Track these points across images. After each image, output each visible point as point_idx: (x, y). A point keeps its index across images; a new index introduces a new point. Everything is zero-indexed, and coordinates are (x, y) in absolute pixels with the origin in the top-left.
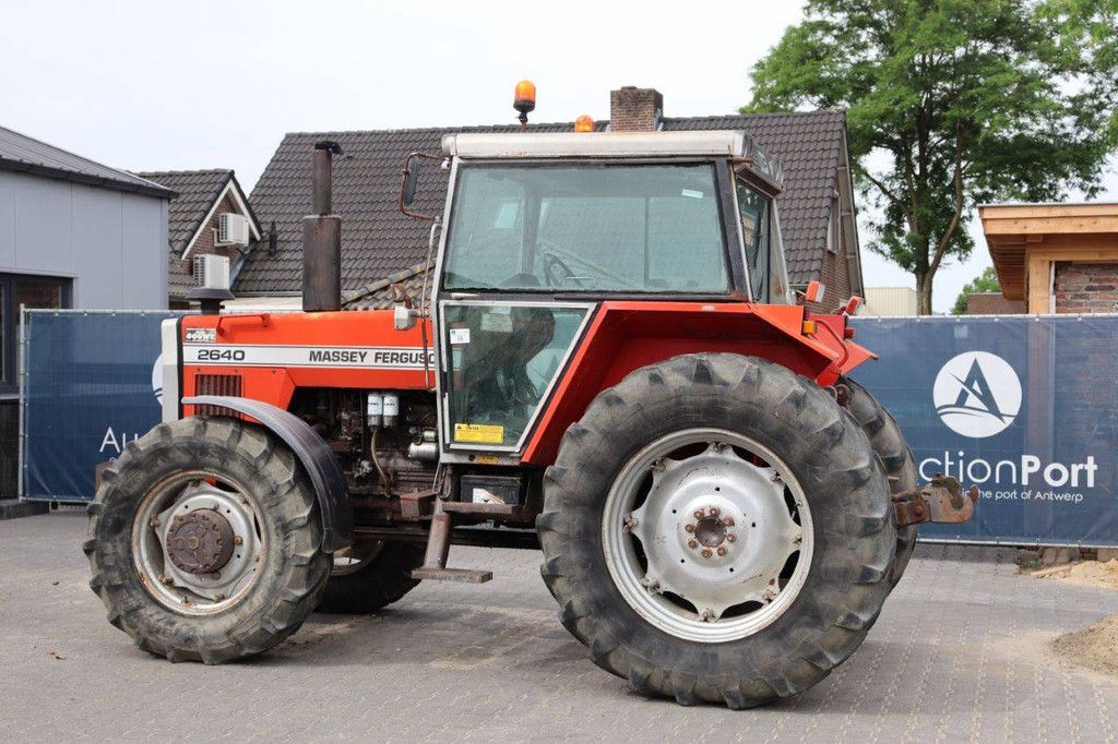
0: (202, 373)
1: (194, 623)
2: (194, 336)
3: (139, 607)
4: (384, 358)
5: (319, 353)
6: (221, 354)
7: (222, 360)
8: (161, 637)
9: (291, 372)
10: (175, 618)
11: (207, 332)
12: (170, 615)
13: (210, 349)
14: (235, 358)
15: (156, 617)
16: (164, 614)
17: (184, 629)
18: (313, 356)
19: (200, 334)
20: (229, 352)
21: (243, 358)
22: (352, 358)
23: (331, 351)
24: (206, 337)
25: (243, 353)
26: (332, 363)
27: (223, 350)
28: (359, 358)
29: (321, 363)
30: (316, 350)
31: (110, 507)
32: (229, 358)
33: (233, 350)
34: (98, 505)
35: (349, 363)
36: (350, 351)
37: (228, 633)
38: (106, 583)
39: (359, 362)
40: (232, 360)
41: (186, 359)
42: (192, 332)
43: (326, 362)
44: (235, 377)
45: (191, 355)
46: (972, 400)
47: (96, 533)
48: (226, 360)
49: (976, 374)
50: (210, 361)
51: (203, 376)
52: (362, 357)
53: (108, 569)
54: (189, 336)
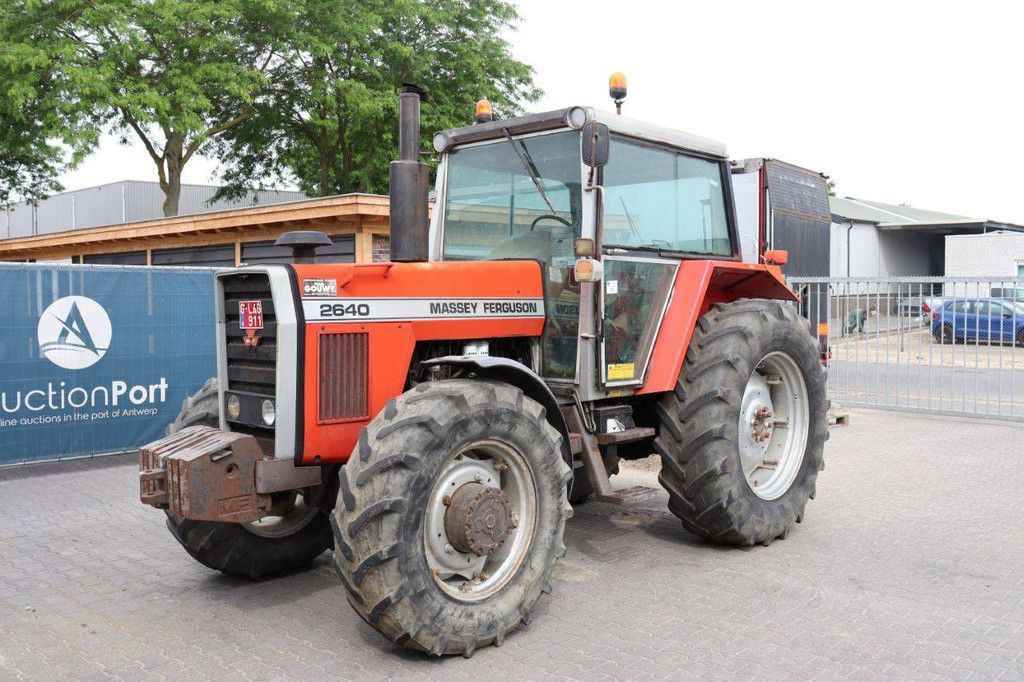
0: (328, 331)
1: (487, 607)
2: (313, 288)
3: (441, 609)
4: (491, 308)
5: (438, 305)
6: (344, 309)
7: (346, 316)
8: (464, 634)
9: (416, 325)
10: (470, 609)
11: (326, 284)
12: (463, 607)
13: (332, 303)
14: (360, 314)
15: (457, 614)
16: (460, 608)
17: (484, 617)
18: (434, 308)
19: (319, 287)
20: (353, 306)
21: (367, 313)
22: (465, 309)
23: (448, 302)
24: (326, 289)
25: (367, 306)
26: (451, 315)
27: (346, 304)
28: (471, 309)
29: (441, 315)
30: (435, 302)
31: (413, 500)
32: (354, 313)
33: (357, 303)
34: (400, 501)
35: (464, 314)
36: (463, 302)
37: (520, 606)
38: (411, 592)
39: (472, 314)
40: (357, 316)
41: (308, 316)
42: (311, 284)
43: (446, 314)
44: (362, 334)
45: (312, 311)
46: (72, 338)
47: (398, 535)
48: (350, 316)
49: (75, 315)
50: (334, 317)
51: (327, 335)
52: (474, 308)
53: (412, 575)
54: (307, 288)
